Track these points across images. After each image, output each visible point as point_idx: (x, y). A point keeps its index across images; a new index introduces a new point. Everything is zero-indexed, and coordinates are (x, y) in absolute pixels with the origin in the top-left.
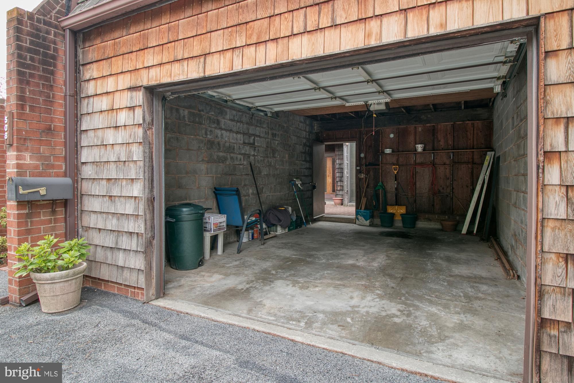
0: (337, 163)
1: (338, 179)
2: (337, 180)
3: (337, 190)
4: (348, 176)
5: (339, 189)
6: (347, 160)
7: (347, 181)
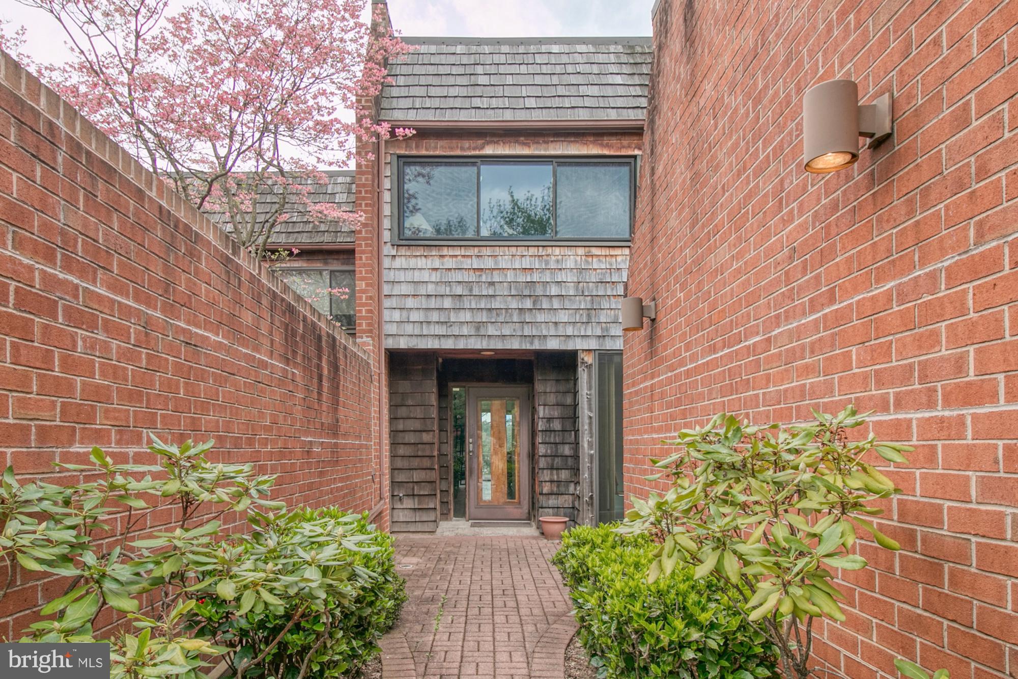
0: (541, 415)
1: (542, 463)
2: (541, 466)
3: (541, 494)
4: (591, 456)
5: (546, 489)
6: (590, 409)
7: (590, 469)
